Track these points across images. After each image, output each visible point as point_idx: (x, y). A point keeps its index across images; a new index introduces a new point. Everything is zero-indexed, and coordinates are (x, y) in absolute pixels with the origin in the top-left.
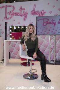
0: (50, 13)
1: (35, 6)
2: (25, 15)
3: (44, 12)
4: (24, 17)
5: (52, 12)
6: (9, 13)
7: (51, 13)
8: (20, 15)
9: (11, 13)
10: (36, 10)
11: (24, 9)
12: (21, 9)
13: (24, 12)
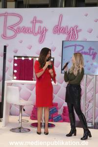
0: (88, 32)
1: (61, 17)
2: (42, 33)
3: (78, 29)
4: (39, 36)
5: (92, 30)
6: (11, 28)
7: (90, 31)
8: (32, 32)
9: (16, 28)
10: (63, 25)
11: (41, 22)
12: (35, 21)
13: (40, 27)
